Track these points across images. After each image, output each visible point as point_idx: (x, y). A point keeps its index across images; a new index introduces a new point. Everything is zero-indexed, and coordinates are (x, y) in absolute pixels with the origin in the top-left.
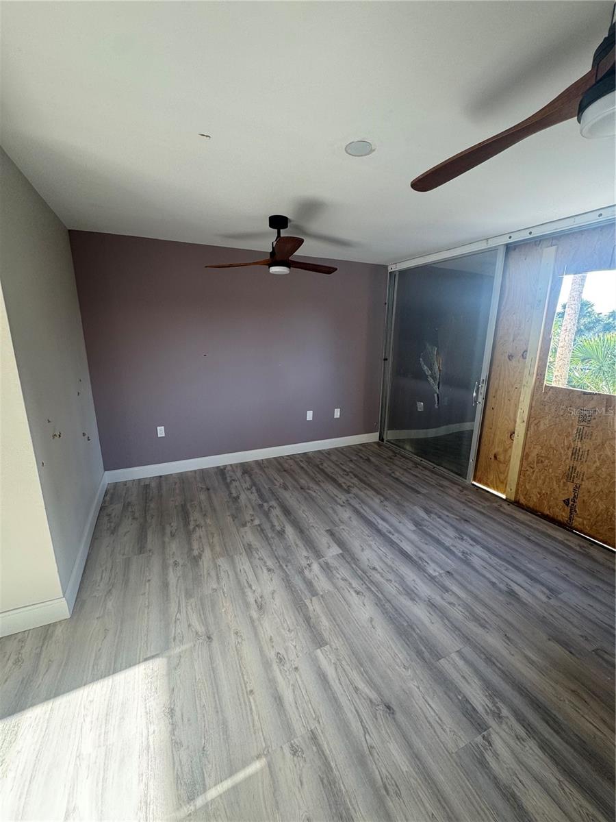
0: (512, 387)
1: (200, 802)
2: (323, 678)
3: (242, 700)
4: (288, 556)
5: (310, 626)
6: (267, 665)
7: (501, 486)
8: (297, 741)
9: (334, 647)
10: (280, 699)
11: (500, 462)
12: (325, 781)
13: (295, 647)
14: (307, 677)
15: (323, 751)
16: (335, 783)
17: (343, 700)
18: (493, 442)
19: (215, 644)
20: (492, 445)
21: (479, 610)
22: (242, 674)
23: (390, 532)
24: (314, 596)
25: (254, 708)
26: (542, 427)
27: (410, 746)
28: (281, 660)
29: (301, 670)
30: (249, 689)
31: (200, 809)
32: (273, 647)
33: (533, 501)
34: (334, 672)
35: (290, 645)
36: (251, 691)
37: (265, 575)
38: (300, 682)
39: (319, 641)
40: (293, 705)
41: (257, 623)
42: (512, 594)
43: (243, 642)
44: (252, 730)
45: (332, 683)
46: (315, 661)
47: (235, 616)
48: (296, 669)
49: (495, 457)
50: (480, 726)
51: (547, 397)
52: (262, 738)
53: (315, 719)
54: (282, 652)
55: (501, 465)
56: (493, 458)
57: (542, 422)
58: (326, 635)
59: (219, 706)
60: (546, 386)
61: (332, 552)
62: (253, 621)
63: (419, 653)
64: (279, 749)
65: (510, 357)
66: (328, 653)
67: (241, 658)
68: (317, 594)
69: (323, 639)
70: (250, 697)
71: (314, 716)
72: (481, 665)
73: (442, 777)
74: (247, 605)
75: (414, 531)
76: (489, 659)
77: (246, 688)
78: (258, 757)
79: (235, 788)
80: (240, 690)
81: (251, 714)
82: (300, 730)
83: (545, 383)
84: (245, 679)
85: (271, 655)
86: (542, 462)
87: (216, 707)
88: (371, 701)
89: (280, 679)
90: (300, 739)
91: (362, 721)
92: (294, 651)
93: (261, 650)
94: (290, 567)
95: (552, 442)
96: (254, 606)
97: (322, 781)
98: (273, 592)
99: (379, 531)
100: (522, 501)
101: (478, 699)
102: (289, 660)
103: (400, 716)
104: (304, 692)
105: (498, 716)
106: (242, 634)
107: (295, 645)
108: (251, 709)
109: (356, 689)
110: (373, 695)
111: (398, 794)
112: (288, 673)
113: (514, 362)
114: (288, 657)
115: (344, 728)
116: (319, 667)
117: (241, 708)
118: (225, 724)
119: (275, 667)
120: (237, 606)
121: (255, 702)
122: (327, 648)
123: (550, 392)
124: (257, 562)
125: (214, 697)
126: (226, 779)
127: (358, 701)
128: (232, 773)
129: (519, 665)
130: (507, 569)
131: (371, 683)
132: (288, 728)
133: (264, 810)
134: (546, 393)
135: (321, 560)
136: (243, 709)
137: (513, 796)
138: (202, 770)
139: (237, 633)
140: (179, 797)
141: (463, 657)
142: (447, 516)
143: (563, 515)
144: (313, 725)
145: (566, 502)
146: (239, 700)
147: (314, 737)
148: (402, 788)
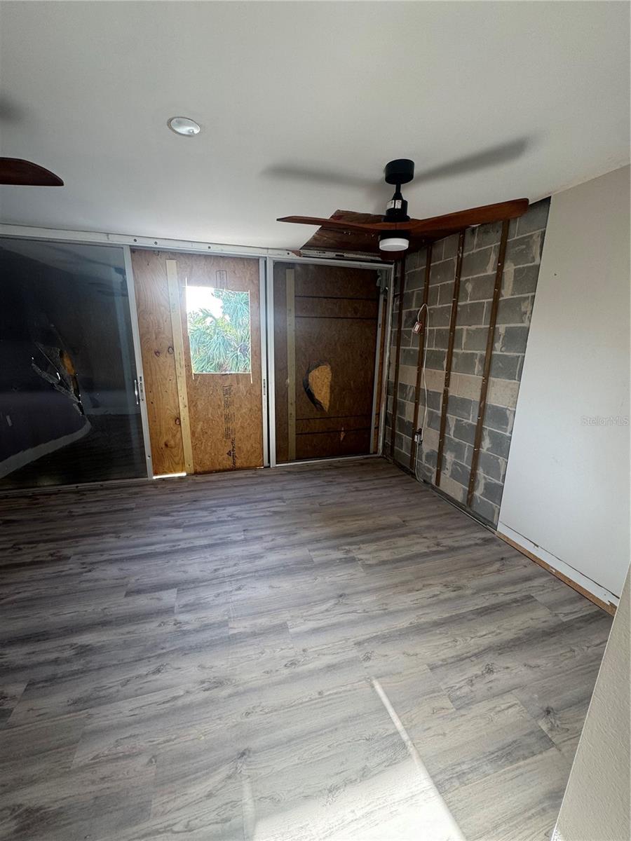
0: (166, 379)
1: (405, 737)
2: (315, 631)
3: (327, 703)
4: (145, 645)
5: (263, 633)
6: (295, 678)
7: (180, 467)
8: (361, 657)
9: (289, 618)
10: (329, 667)
11: (172, 448)
12: (384, 640)
13: (282, 649)
14: (313, 643)
15: (368, 639)
16: (384, 635)
17: (335, 620)
18: (161, 432)
19: (254, 744)
20: (160, 436)
21: (283, 530)
22: (301, 704)
23: (174, 546)
24: (227, 625)
25: (335, 691)
26: (200, 407)
27: (363, 592)
28: (293, 664)
29: (307, 647)
30: (317, 696)
31: (409, 736)
32: (277, 671)
33: (208, 465)
34: (312, 622)
35: (278, 653)
36: (320, 693)
37: (164, 678)
38: (317, 649)
39: (282, 628)
40: (335, 656)
41: (241, 688)
42: (276, 513)
43: (263, 704)
44: (353, 692)
45: (320, 625)
46: (298, 635)
47: (220, 718)
48: (304, 650)
49: (166, 445)
50: (353, 560)
51: (198, 382)
52: (360, 683)
53: (347, 641)
54: (284, 662)
55: (173, 450)
56: (164, 446)
57: (198, 403)
58: (276, 622)
59: (331, 729)
60: (195, 374)
61: (169, 597)
62: (237, 692)
63: (307, 569)
64: (367, 670)
65: (157, 353)
66: (295, 623)
67: (282, 706)
68: (227, 621)
69: (281, 625)
70: (326, 694)
71: (344, 642)
72: (319, 545)
73: (377, 584)
74: (206, 703)
75: (184, 531)
76: (318, 541)
77: (316, 699)
78: (372, 686)
79: (394, 705)
80: (317, 706)
81: (340, 693)
82: (353, 653)
83: (193, 372)
84: (307, 700)
85: (286, 672)
86: (206, 433)
87: (331, 731)
88: (336, 604)
89: (311, 666)
90: (360, 653)
91: (349, 613)
92: (286, 650)
93: (280, 683)
94: (167, 645)
95: (210, 416)
96: (214, 693)
97: (384, 642)
98: (202, 667)
99: (165, 553)
100: (199, 469)
101: (338, 555)
102: (294, 656)
103: (347, 592)
104: (325, 647)
105: (348, 551)
106: (252, 706)
107: (279, 650)
108: (336, 693)
109: (327, 610)
110: (332, 602)
111: (387, 604)
112: (307, 658)
113: (162, 358)
114: (292, 657)
115: (353, 623)
116: (306, 632)
117: (335, 703)
118: (348, 720)
119: (299, 669)
120: (204, 716)
121: (329, 690)
122: (289, 624)
123: (199, 379)
124: (131, 687)
125: (322, 735)
126: (388, 713)
127: (335, 612)
128: (384, 709)
129: (322, 532)
130: (256, 506)
131: (324, 601)
132: (351, 662)
133: (402, 683)
134: (196, 380)
135: (175, 611)
136: (335, 701)
137: (383, 561)
138: (384, 738)
139: (248, 714)
140: (404, 758)
141: (314, 550)
142: (181, 507)
143: (228, 463)
144: (351, 643)
145: (229, 454)
146: (327, 706)
147: (359, 644)
148: (385, 602)
